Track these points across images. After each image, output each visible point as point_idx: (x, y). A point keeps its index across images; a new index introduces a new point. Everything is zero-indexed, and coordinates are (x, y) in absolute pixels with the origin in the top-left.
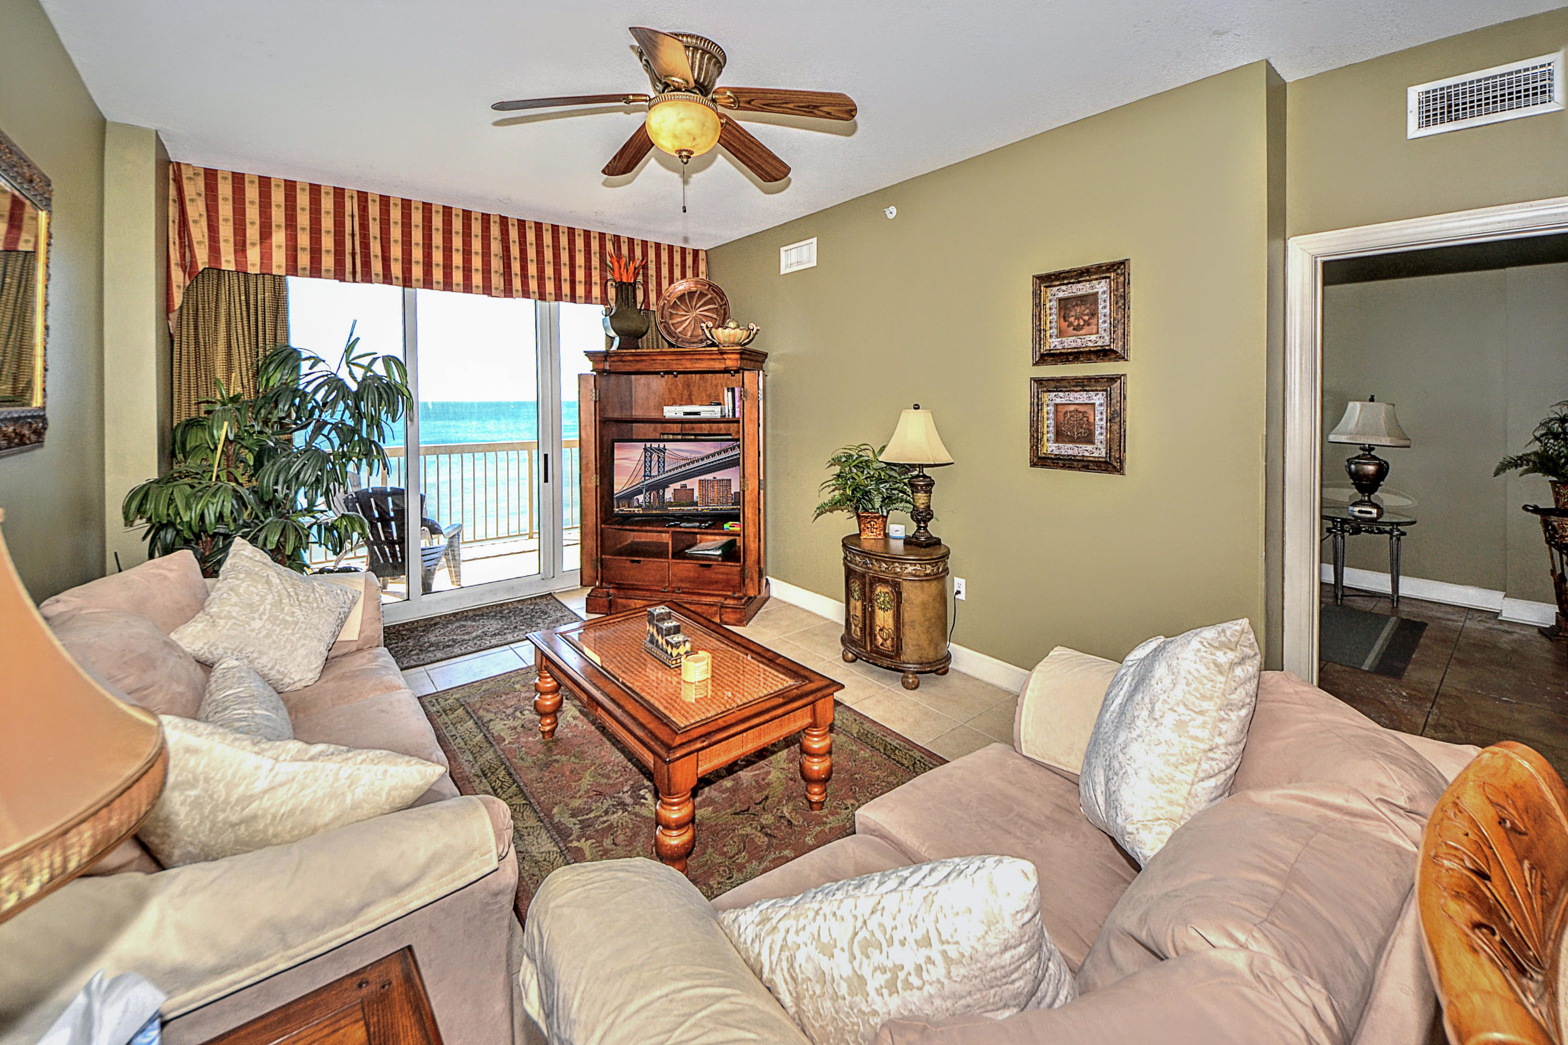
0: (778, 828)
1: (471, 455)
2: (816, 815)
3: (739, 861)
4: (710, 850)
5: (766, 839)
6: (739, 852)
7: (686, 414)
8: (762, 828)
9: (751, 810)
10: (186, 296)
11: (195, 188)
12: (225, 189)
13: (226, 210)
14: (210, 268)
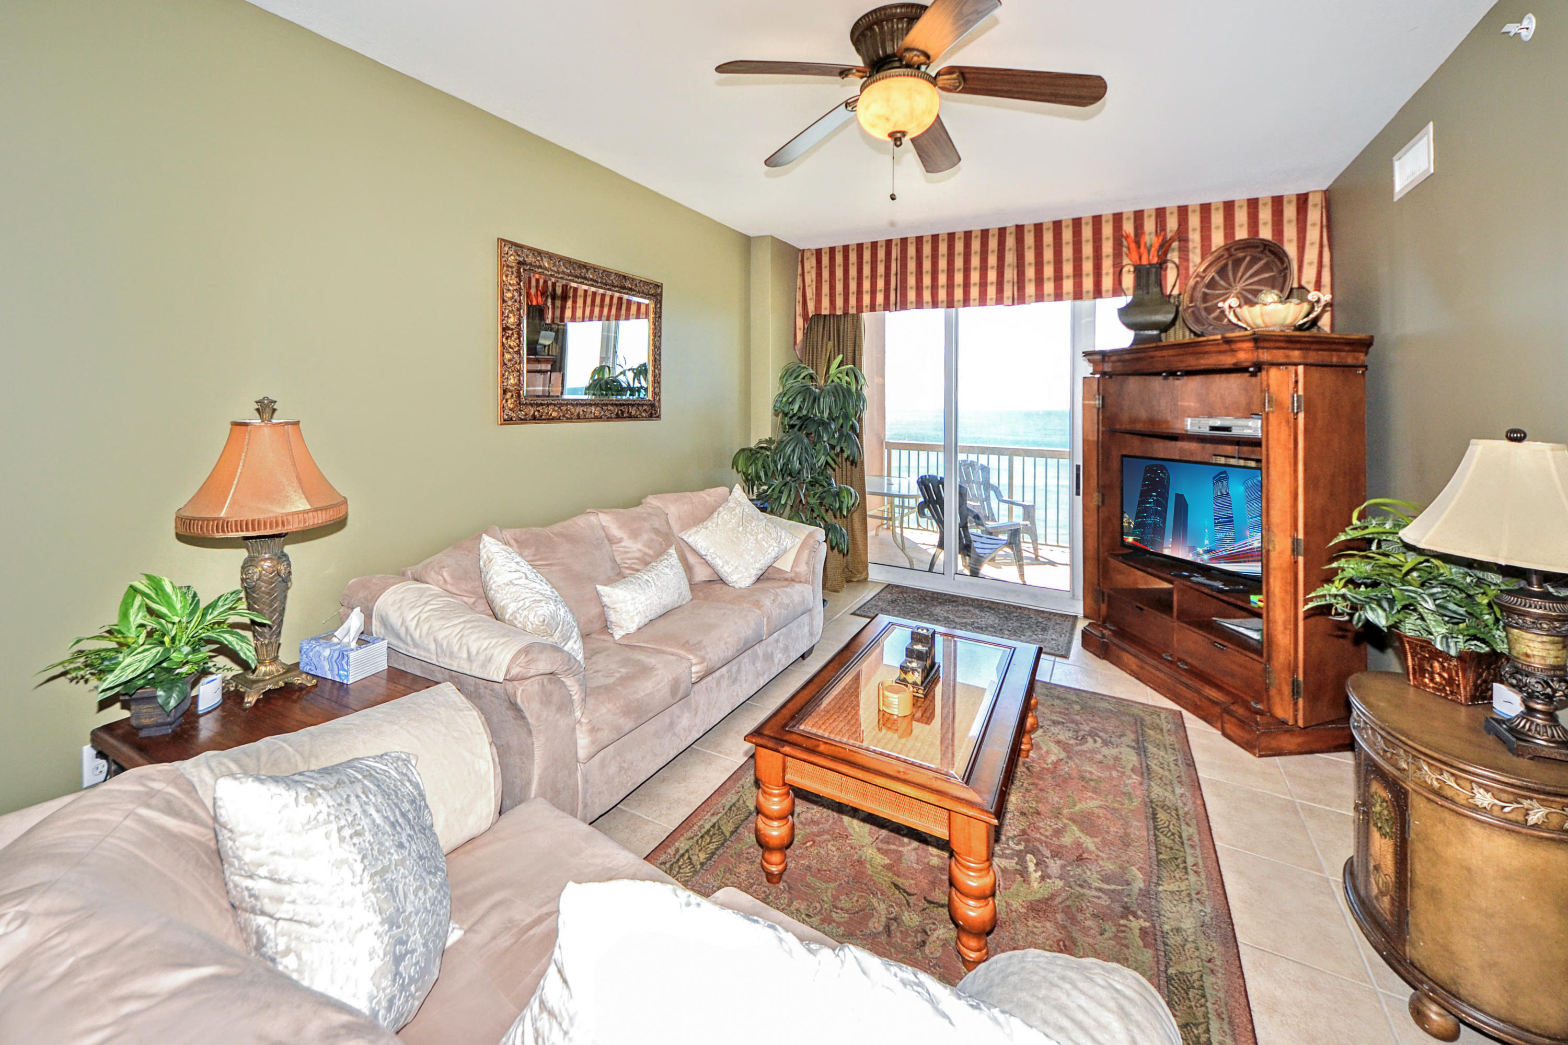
0: (905, 934)
1: (1056, 460)
2: (960, 969)
3: (834, 915)
4: (832, 885)
5: (881, 929)
6: (847, 911)
7: (1213, 428)
8: (895, 919)
9: (912, 900)
10: (805, 334)
11: (810, 264)
12: (825, 260)
13: (826, 274)
14: (818, 315)
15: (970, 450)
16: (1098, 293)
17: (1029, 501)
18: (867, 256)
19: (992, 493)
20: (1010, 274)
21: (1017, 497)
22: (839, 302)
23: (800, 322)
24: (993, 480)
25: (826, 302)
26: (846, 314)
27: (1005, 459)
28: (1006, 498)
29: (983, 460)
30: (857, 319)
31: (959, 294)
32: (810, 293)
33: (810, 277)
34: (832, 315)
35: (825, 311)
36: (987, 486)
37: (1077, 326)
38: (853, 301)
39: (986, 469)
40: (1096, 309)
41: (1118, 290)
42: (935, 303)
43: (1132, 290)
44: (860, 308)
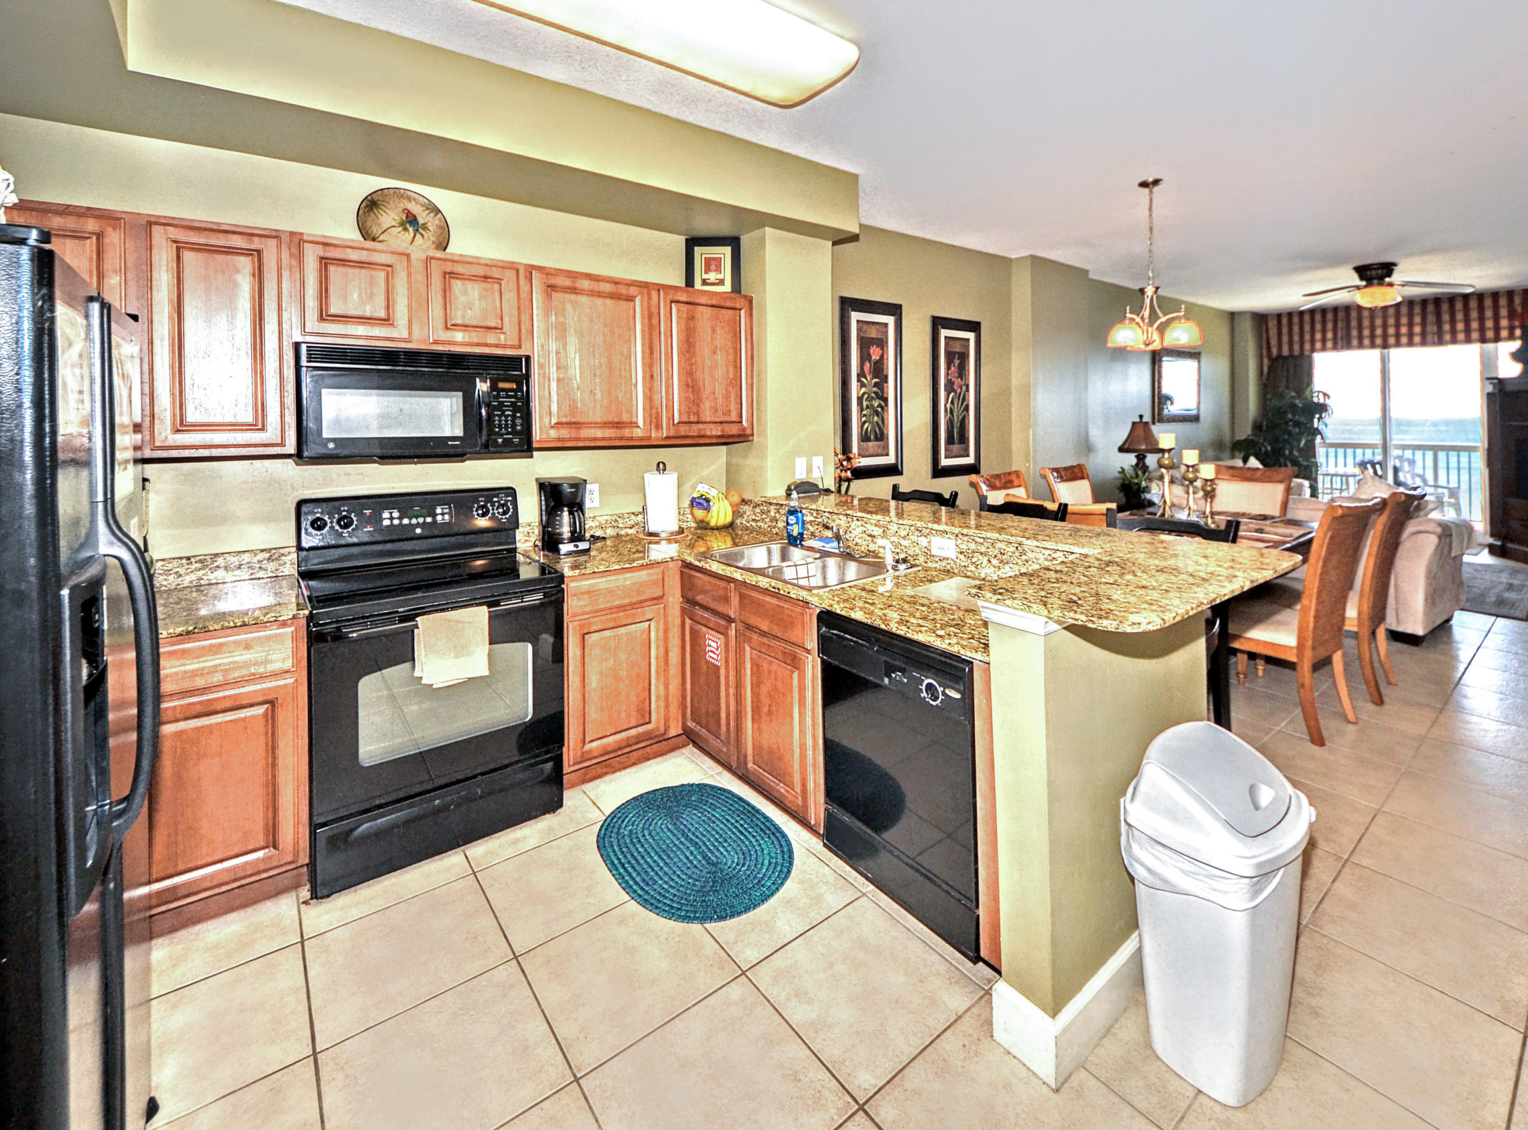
10: (1270, 368)
11: (1272, 324)
13: (1285, 330)
14: (1280, 356)
16: (1497, 339)
17: (1453, 484)
20: (1431, 328)
22: (1296, 347)
23: (1266, 361)
25: (1286, 347)
26: (1302, 354)
27: (1429, 455)
28: (1431, 482)
30: (1310, 357)
31: (1391, 341)
32: (1274, 342)
33: (1273, 333)
35: (1286, 354)
36: (1414, 474)
37: (1488, 362)
38: (1307, 346)
39: (1412, 462)
40: (1497, 349)
41: (1511, 337)
42: (1373, 345)
43: (1522, 338)
44: (1313, 350)
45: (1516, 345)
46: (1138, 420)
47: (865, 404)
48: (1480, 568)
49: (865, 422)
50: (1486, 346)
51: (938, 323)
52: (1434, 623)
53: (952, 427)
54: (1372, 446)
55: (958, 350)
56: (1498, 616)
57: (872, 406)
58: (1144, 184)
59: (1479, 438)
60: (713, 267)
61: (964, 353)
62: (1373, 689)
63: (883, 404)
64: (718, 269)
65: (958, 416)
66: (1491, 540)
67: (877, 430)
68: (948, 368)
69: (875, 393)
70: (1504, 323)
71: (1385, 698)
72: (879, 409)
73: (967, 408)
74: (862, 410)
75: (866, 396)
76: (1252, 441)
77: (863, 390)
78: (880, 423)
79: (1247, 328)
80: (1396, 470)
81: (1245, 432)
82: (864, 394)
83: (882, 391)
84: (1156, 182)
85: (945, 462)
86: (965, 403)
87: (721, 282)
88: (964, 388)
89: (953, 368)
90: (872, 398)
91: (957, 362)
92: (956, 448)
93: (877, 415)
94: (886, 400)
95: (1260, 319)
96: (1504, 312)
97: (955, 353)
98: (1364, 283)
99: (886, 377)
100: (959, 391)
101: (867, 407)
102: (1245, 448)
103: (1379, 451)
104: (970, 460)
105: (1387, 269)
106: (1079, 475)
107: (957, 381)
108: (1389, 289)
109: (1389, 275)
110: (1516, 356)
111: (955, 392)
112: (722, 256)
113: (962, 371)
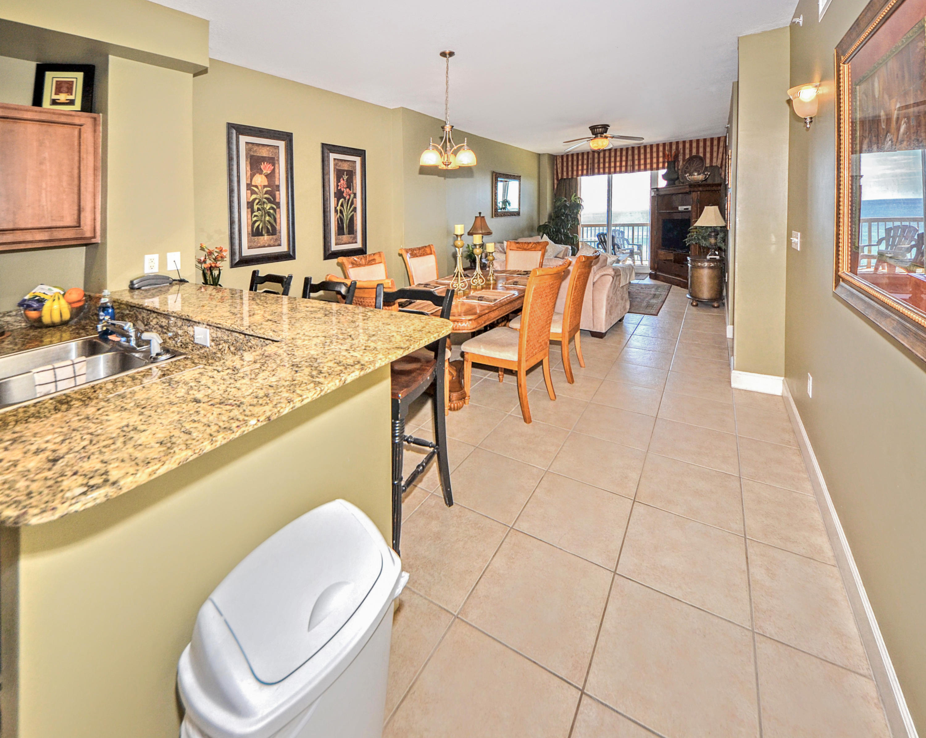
7: (685, 209)
10: (557, 185)
11: (559, 161)
12: (565, 159)
13: (565, 164)
14: (562, 179)
15: (616, 225)
16: (658, 168)
18: (570, 159)
19: (625, 242)
20: (630, 163)
21: (635, 242)
22: (570, 173)
23: (556, 181)
24: (626, 237)
25: (565, 174)
26: (572, 178)
27: (631, 228)
28: (631, 243)
29: (622, 229)
30: (576, 179)
31: (612, 170)
32: (559, 171)
33: (559, 166)
34: (567, 178)
35: (565, 177)
36: (624, 239)
37: (654, 180)
38: (575, 173)
39: (623, 233)
40: (658, 173)
41: (663, 168)
42: (604, 173)
43: (668, 167)
44: (577, 175)
45: (664, 171)
46: (478, 215)
47: (256, 207)
48: (644, 287)
49: (256, 221)
50: (653, 171)
51: (327, 148)
52: (611, 324)
53: (342, 223)
54: (603, 226)
55: (346, 169)
56: (645, 314)
57: (263, 209)
58: (443, 54)
59: (647, 220)
60: (64, 89)
61: (352, 171)
62: (569, 375)
63: (275, 207)
64: (69, 91)
65: (347, 216)
66: (650, 271)
67: (269, 227)
68: (338, 181)
69: (266, 198)
70: (661, 160)
71: (575, 380)
72: (271, 211)
73: (355, 210)
74: (252, 212)
75: (257, 201)
76: (547, 225)
77: (254, 196)
78: (272, 221)
79: (546, 162)
80: (613, 237)
81: (544, 220)
82: (255, 199)
83: (274, 197)
84: (451, 54)
85: (334, 248)
86: (353, 206)
87: (72, 102)
88: (352, 196)
89: (342, 181)
90: (264, 202)
91: (345, 177)
92: (345, 238)
93: (269, 216)
94: (278, 205)
95: (553, 158)
96: (661, 154)
97: (344, 171)
98: (594, 136)
99: (278, 187)
100: (347, 197)
101: (258, 209)
102: (542, 229)
103: (605, 228)
104: (359, 245)
105: (605, 128)
106: (429, 252)
107: (346, 191)
108: (605, 140)
109: (606, 132)
110: (664, 177)
111: (345, 198)
112: (74, 80)
113: (350, 184)
